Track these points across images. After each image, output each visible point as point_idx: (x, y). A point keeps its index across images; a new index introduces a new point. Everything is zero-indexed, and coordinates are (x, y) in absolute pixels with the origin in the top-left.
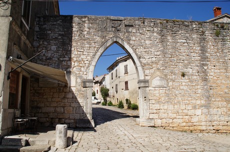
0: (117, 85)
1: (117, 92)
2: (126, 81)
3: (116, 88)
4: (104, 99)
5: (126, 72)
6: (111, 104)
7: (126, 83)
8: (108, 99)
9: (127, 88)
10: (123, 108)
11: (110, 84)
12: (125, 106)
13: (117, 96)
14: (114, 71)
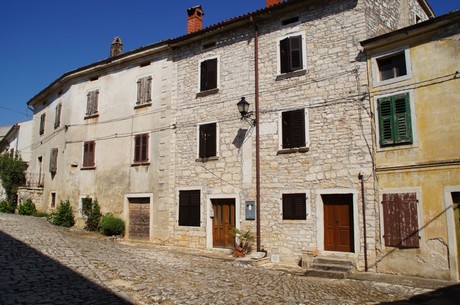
0: (55, 152)
1: (53, 174)
2: (89, 139)
3: (53, 162)
4: (9, 193)
5: (92, 114)
6: (29, 210)
7: (89, 147)
8: (22, 193)
9: (89, 163)
10: (72, 224)
11: (34, 147)
12: (80, 219)
13: (51, 185)
14: (50, 111)
